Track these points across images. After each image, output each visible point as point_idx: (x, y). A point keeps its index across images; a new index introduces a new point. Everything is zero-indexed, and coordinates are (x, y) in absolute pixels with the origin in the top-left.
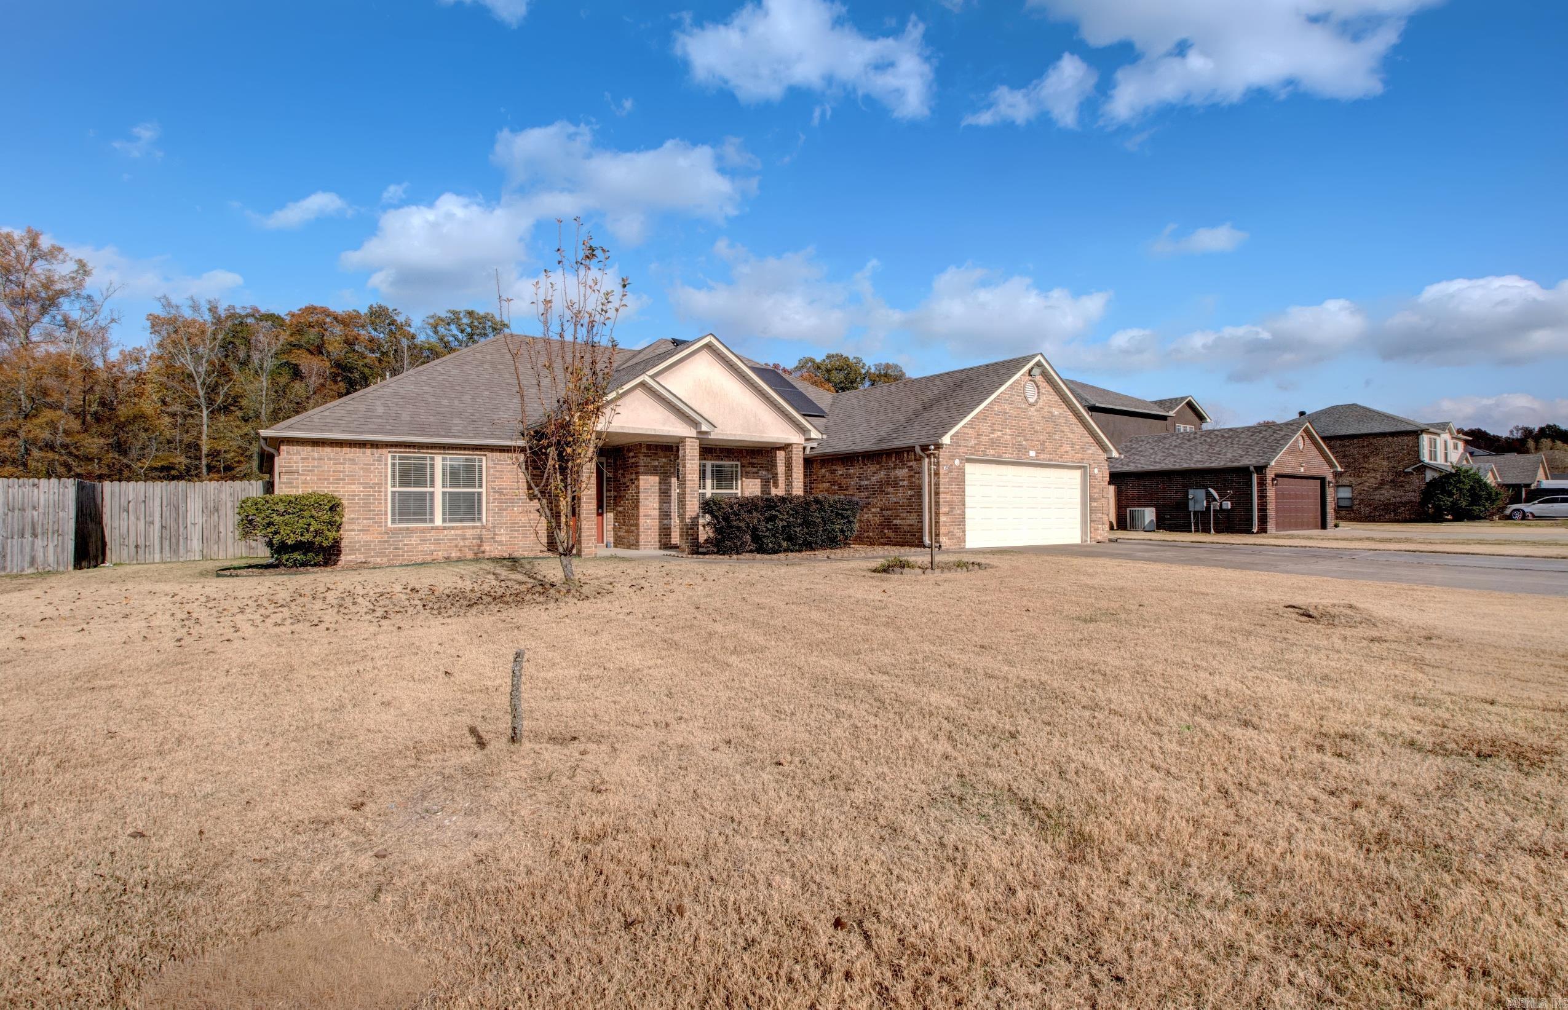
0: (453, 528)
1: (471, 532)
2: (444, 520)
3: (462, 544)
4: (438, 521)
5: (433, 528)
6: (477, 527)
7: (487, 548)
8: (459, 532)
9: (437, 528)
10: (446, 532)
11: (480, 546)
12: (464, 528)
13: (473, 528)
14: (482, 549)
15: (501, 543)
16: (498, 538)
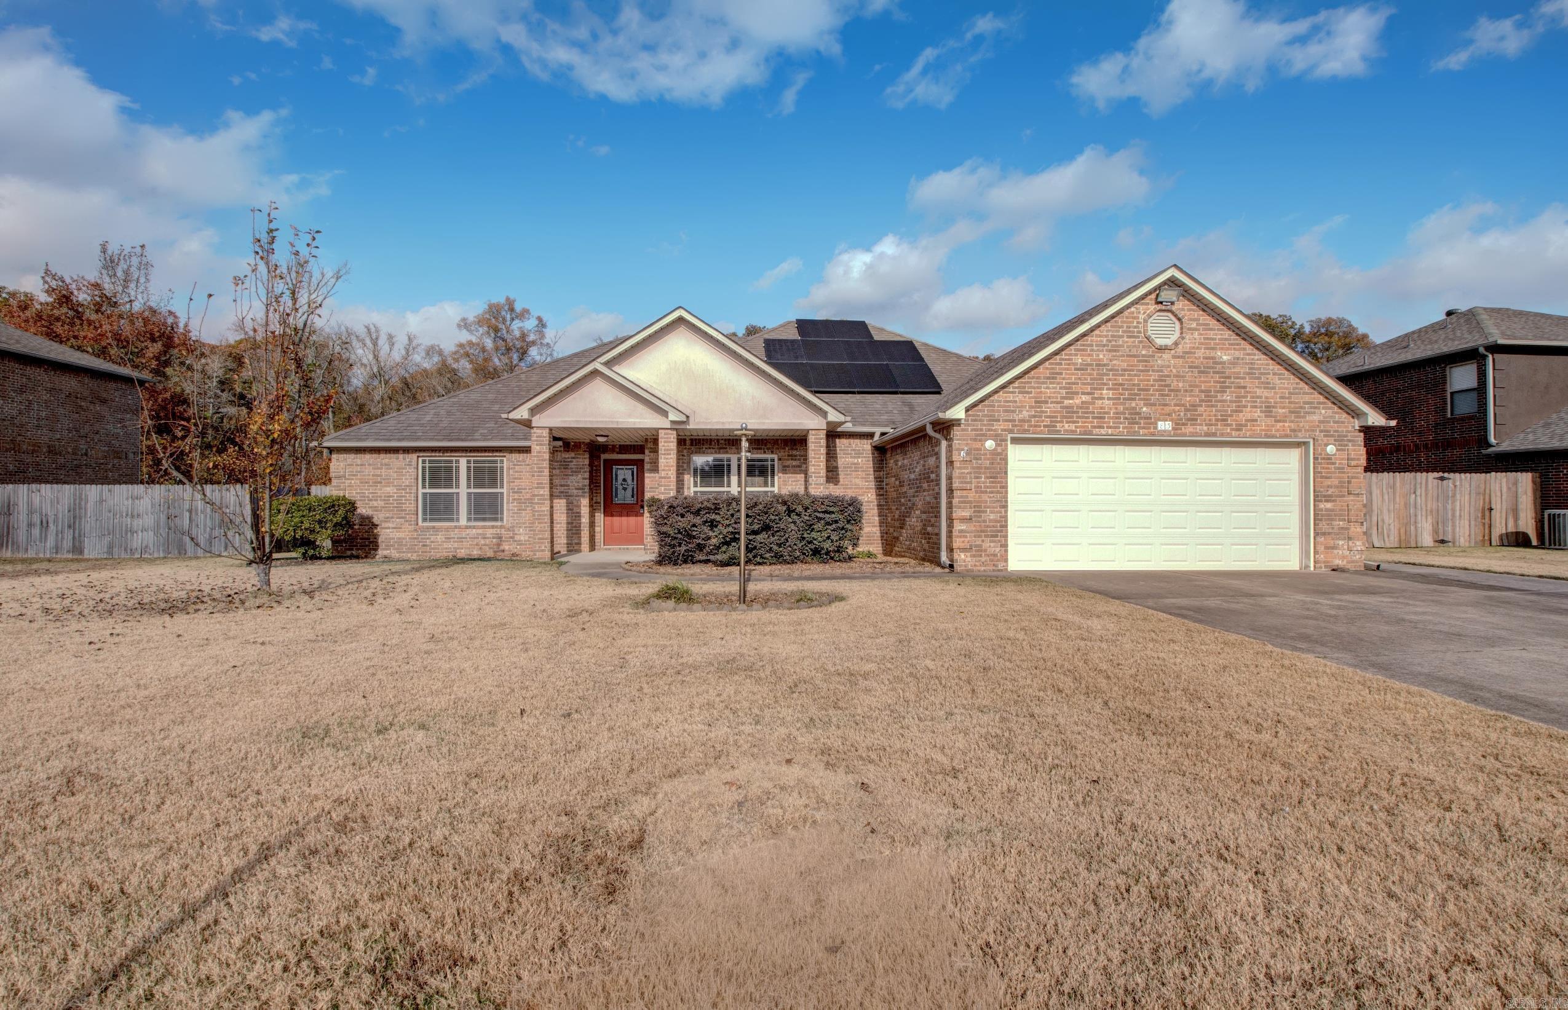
0: (474, 527)
1: (491, 531)
2: (469, 519)
3: (483, 542)
4: (463, 521)
5: (456, 527)
6: (496, 527)
7: (507, 548)
8: (480, 531)
9: (460, 527)
10: (468, 531)
11: (499, 545)
12: (484, 527)
13: (493, 527)
14: (502, 548)
15: (519, 543)
16: (517, 538)
